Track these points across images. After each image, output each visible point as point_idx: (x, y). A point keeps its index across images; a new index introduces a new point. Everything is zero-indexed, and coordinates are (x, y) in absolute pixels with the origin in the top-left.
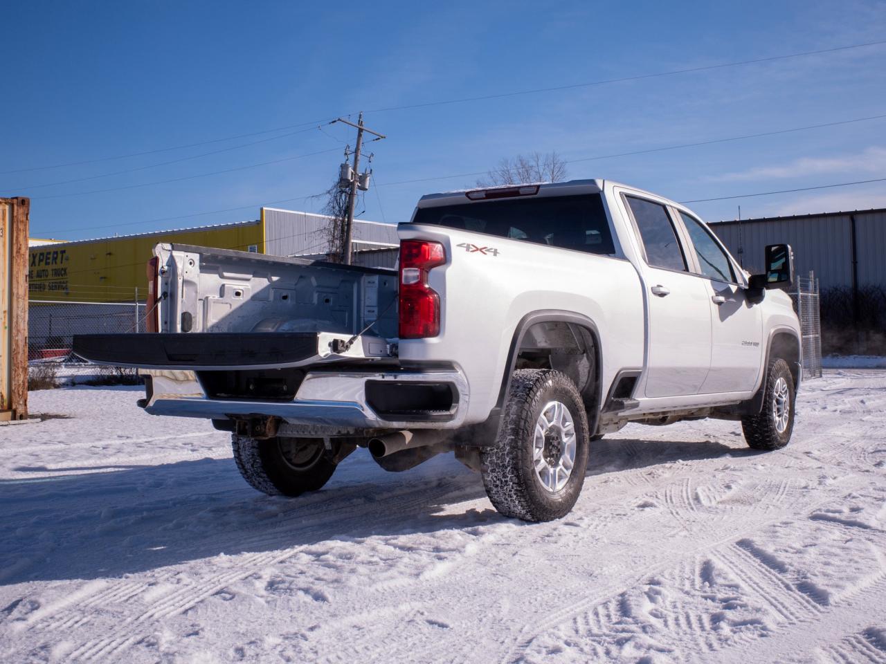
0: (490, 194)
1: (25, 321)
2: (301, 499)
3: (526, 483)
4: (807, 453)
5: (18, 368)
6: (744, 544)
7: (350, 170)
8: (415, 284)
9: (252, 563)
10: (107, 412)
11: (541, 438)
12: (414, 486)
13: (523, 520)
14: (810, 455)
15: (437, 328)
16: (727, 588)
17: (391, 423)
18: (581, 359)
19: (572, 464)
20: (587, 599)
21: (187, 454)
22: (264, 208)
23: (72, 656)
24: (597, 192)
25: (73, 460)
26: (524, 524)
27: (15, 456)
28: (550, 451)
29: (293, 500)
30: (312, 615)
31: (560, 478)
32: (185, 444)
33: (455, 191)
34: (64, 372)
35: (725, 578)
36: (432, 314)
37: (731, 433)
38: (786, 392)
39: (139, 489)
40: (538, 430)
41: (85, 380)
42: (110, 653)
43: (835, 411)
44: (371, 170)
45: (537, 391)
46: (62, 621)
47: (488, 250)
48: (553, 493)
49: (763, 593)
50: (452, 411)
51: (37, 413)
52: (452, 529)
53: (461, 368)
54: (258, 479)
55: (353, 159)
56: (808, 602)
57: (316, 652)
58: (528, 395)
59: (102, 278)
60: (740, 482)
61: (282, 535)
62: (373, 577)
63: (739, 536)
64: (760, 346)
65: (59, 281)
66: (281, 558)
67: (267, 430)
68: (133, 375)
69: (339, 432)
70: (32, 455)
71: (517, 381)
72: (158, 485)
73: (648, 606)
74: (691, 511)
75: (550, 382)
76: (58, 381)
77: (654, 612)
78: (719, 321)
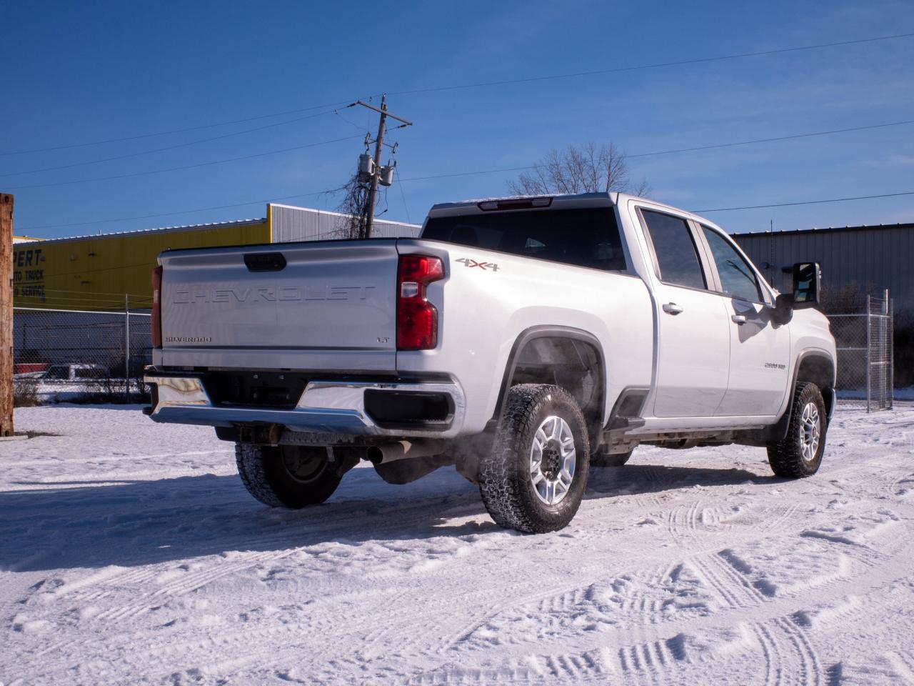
0: (502, 205)
1: (9, 330)
2: (303, 510)
3: (522, 495)
4: (833, 481)
5: (3, 380)
6: (725, 553)
7: (371, 162)
8: (414, 297)
9: (255, 559)
10: (99, 431)
11: (539, 451)
12: (418, 502)
13: (519, 531)
14: (835, 483)
15: (434, 340)
16: (688, 583)
17: (388, 430)
18: (585, 376)
19: (571, 479)
20: (558, 589)
21: (188, 471)
22: (272, 205)
23: (99, 617)
24: (610, 205)
25: (70, 474)
26: (519, 535)
27: (10, 469)
28: (548, 464)
29: (296, 511)
30: (308, 595)
31: (558, 492)
32: (185, 462)
33: (467, 201)
34: (45, 389)
35: (689, 576)
36: (429, 327)
37: (763, 462)
38: (816, 418)
39: (141, 500)
40: (536, 443)
41: (70, 398)
42: (131, 616)
43: (887, 443)
44: (395, 163)
45: (536, 405)
46: (85, 595)
47: (488, 266)
48: (550, 506)
49: (720, 587)
50: (448, 422)
51: (22, 431)
52: (448, 536)
53: (458, 380)
54: (261, 490)
55: (375, 149)
56: (757, 594)
57: (310, 618)
58: (526, 409)
59: (84, 282)
60: (750, 505)
61: (284, 539)
62: (366, 568)
63: (723, 548)
64: (786, 369)
65: (34, 285)
66: (282, 556)
67: (270, 438)
68: (122, 394)
69: (340, 441)
70: (27, 468)
71: (517, 395)
72: (161, 497)
73: (610, 593)
74: (690, 528)
75: (549, 397)
76: (39, 398)
77: (614, 598)
78: (739, 341)
